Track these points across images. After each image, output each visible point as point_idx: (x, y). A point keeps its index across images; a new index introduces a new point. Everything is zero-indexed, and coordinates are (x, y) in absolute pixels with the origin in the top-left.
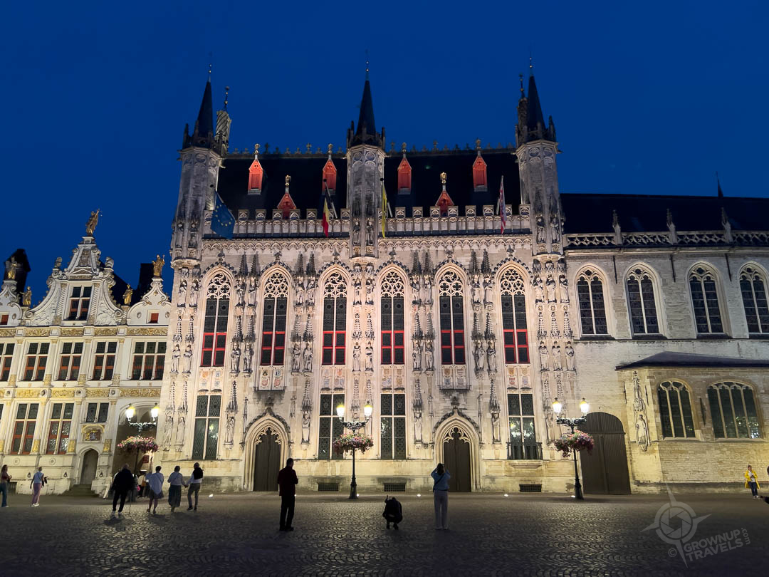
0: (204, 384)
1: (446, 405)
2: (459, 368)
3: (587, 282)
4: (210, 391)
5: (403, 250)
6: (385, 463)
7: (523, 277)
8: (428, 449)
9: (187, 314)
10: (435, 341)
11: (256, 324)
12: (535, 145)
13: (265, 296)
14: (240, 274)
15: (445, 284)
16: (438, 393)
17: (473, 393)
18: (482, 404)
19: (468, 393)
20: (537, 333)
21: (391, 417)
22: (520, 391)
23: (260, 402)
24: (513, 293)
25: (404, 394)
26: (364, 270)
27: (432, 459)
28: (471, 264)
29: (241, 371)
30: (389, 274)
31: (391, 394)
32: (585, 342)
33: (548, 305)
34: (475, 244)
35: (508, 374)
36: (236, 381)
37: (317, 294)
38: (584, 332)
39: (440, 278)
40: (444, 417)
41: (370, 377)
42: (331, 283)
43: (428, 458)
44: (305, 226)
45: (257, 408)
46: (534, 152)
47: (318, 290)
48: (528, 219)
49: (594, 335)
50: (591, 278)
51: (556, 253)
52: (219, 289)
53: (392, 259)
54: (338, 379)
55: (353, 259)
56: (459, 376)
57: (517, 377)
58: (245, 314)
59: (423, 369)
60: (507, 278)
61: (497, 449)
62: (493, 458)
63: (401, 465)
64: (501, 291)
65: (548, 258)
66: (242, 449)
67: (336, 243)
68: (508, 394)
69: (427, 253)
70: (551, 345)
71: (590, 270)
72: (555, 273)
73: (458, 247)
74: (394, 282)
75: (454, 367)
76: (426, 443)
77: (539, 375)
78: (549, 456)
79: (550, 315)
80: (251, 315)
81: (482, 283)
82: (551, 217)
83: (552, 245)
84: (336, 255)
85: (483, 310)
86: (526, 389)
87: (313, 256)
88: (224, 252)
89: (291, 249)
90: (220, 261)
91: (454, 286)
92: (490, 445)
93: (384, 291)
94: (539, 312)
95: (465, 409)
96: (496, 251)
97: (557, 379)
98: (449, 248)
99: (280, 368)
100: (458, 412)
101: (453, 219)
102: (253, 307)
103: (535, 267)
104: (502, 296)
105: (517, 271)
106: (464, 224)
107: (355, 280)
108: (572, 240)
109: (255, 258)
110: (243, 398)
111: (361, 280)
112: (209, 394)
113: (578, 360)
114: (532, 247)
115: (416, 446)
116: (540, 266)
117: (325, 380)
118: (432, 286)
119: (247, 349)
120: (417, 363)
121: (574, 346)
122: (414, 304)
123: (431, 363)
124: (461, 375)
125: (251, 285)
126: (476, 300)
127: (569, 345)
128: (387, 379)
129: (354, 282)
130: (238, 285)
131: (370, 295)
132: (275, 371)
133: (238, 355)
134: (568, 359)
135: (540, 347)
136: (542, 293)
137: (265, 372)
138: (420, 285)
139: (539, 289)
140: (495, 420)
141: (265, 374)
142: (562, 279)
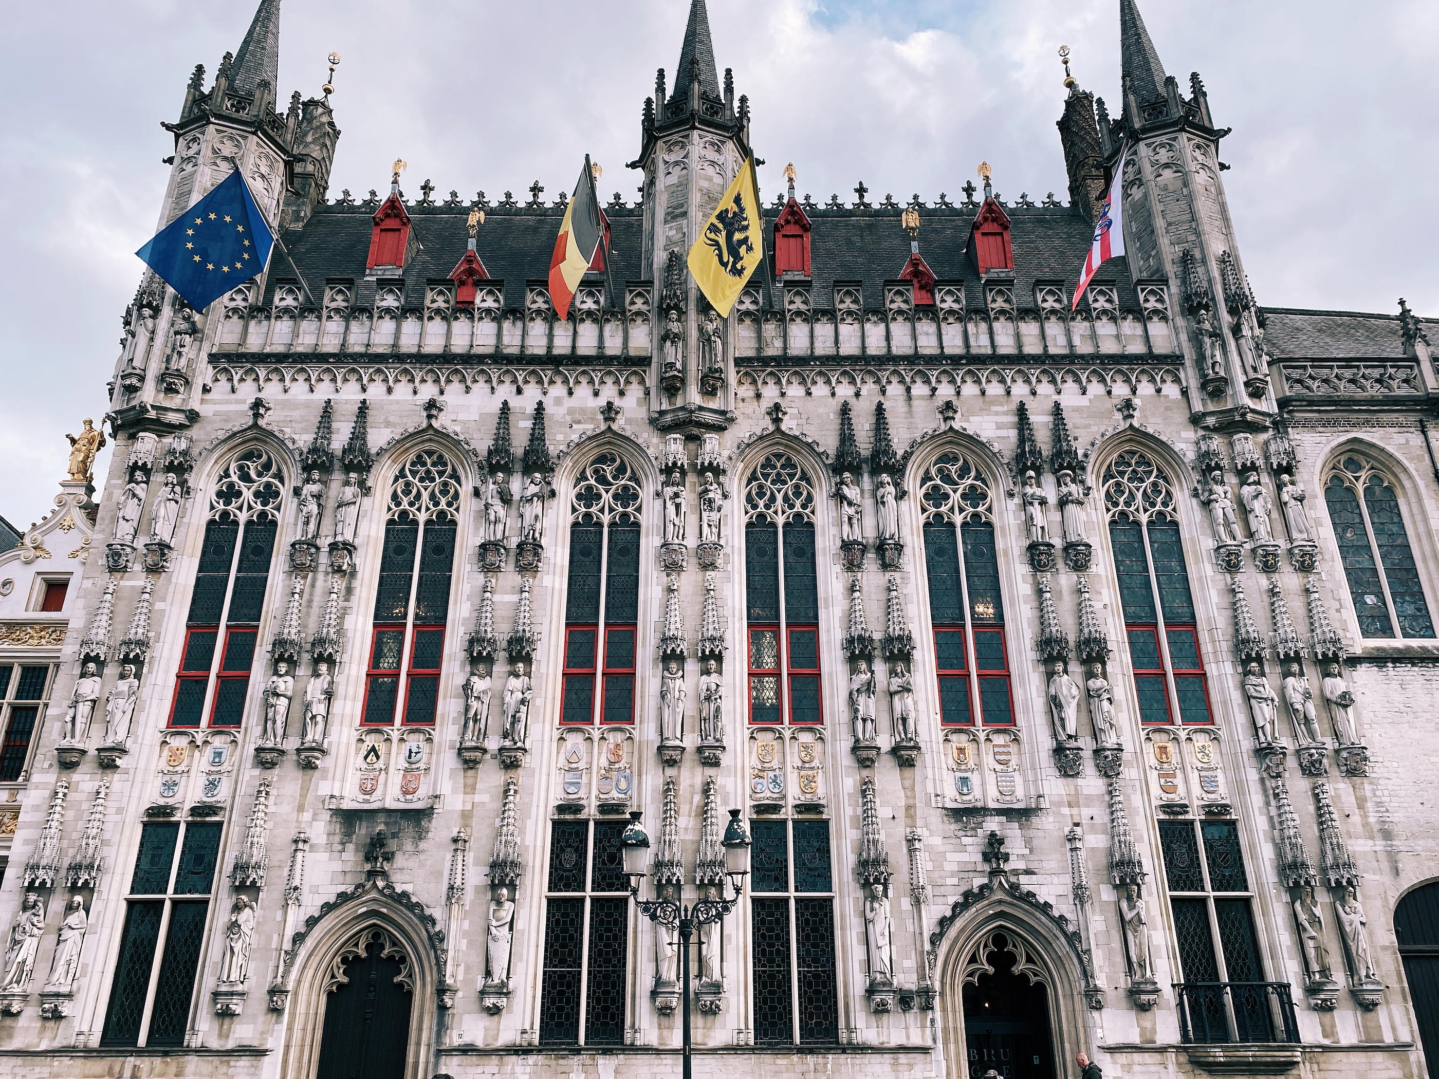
0: (170, 786)
1: (965, 857)
2: (999, 739)
3: (1351, 491)
4: (187, 806)
5: (809, 394)
6: (767, 1059)
7: (1168, 471)
8: (915, 1010)
9: (138, 567)
10: (917, 655)
11: (355, 599)
12: (1164, 139)
13: (389, 516)
14: (314, 450)
15: (936, 488)
16: (935, 818)
17: (1051, 819)
18: (1082, 854)
19: (1034, 820)
20: (1231, 630)
21: (787, 900)
22: (1195, 815)
23: (350, 847)
24: (1144, 518)
25: (826, 822)
26: (692, 446)
27: (929, 1043)
28: (1013, 434)
29: (291, 744)
30: (768, 459)
31: (784, 822)
32: (1379, 659)
33: (1253, 551)
34: (1020, 381)
35: (1153, 762)
36: (274, 775)
37: (551, 513)
38: (1366, 634)
39: (921, 472)
40: (961, 900)
41: (715, 763)
42: (593, 482)
43: (916, 1040)
44: (519, 324)
45: (337, 866)
46: (1164, 156)
47: (554, 503)
48: (1164, 318)
49: (1399, 642)
50: (1362, 480)
51: (1258, 408)
52: (248, 495)
53: (777, 421)
54: (608, 770)
55: (662, 413)
56: (999, 767)
57: (1183, 769)
58: (322, 568)
59: (885, 742)
60: (1122, 473)
61: (1144, 1008)
62: (1136, 1040)
63: (825, 1064)
64: (1108, 510)
65: (1238, 418)
66: (276, 1011)
67: (609, 373)
68: (1160, 822)
69: (880, 405)
70: (1278, 669)
71: (1356, 457)
72: (1260, 463)
73: (970, 389)
74: (784, 482)
75: (982, 736)
76: (907, 986)
77: (1253, 761)
78: (1319, 1029)
79: (1263, 581)
80: (339, 570)
81: (1049, 490)
82: (1233, 311)
83: (1247, 384)
84: (610, 405)
85: (1060, 564)
86: (1217, 806)
87: (540, 408)
88: (272, 391)
89: (475, 388)
90: (257, 415)
91: (964, 496)
92: (1121, 993)
93: (755, 507)
94: (1230, 572)
95: (1028, 872)
96: (1084, 401)
97: (1311, 774)
98: (945, 391)
99: (422, 737)
100: (1007, 881)
101: (951, 312)
102: (349, 548)
103: (1204, 448)
104: (1113, 523)
105: (1149, 456)
106: (983, 326)
107: (668, 471)
108: (1296, 374)
109: (363, 408)
110: (293, 835)
111: (683, 473)
112: (182, 817)
113: (1367, 716)
114: (1185, 393)
115: (878, 998)
116: (1217, 443)
117: (569, 777)
118: (901, 495)
119: (316, 674)
120: (864, 720)
121: (1346, 672)
122: (847, 546)
123: (911, 722)
124: (1005, 763)
125: (347, 483)
126: (1037, 535)
127: (1335, 668)
128: (771, 774)
129: (663, 478)
130: (307, 481)
131: (715, 516)
132: (405, 748)
133: (289, 693)
134: (1339, 713)
135: (1246, 673)
136: (1232, 517)
137: (373, 749)
138: (862, 491)
139: (1224, 505)
140: (1132, 907)
141: (372, 757)
142: (1285, 477)
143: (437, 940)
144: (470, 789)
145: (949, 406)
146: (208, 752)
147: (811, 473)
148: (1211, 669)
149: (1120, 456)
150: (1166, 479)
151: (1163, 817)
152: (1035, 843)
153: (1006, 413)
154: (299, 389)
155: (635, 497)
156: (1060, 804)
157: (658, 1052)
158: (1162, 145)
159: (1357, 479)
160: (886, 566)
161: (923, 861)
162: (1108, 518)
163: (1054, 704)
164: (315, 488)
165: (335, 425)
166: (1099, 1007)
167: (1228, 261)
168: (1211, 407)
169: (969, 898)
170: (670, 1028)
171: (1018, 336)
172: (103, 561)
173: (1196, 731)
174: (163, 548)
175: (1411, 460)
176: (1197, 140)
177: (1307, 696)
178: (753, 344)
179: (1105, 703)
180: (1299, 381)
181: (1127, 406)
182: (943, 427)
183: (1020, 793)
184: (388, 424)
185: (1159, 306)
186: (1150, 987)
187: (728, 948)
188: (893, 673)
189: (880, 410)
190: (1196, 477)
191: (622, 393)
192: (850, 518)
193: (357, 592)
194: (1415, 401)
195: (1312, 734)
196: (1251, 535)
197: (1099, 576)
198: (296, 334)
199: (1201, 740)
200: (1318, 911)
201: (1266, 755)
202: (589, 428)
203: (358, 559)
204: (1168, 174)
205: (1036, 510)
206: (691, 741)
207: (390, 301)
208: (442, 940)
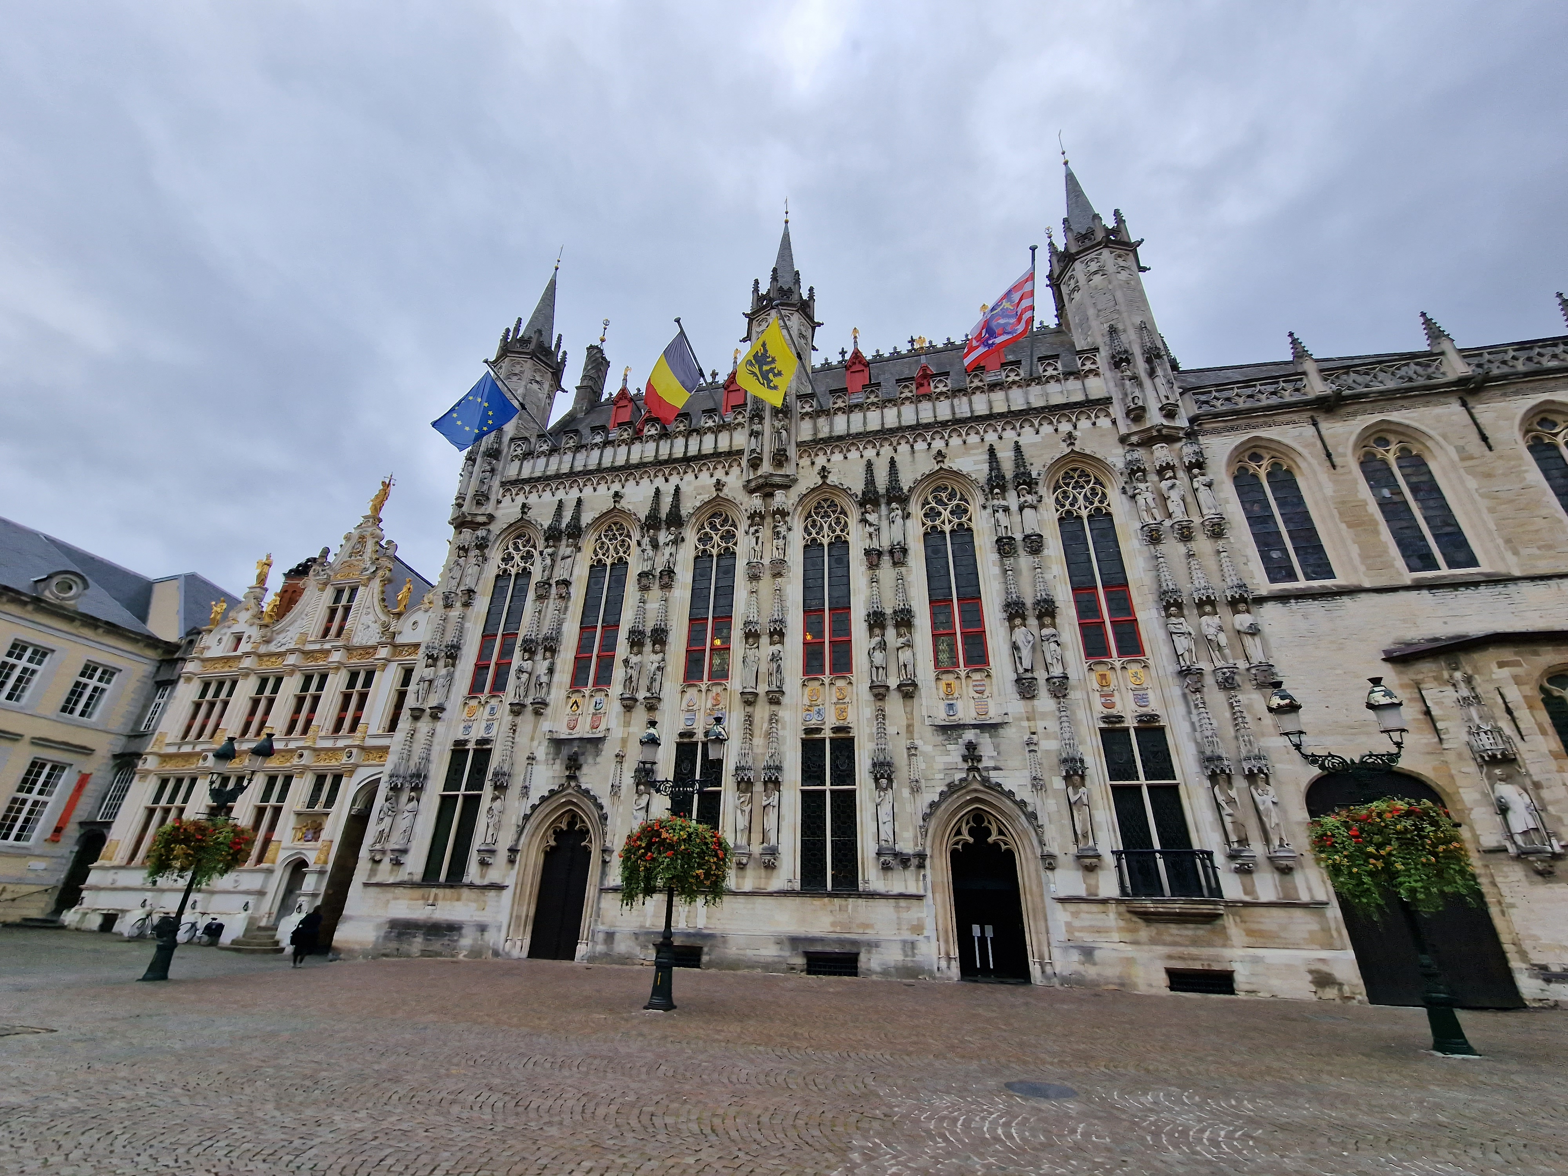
0: (467, 728)
1: (949, 759)
2: (976, 676)
3: (1255, 476)
4: (473, 741)
5: (846, 458)
6: (808, 900)
7: (1102, 479)
8: (912, 868)
9: (458, 604)
10: (917, 621)
11: (569, 613)
12: (1093, 255)
13: (590, 563)
14: (550, 528)
15: (932, 509)
16: (928, 732)
17: (1014, 730)
18: (1039, 754)
19: (1001, 731)
20: (1155, 586)
21: (825, 791)
22: (1131, 723)
23: (558, 761)
24: (1084, 513)
25: (853, 739)
26: (769, 500)
27: (922, 892)
28: (986, 467)
29: (529, 700)
30: (819, 503)
31: (824, 739)
32: (1283, 598)
33: (1172, 526)
34: (990, 431)
35: (1096, 686)
36: (519, 720)
37: (681, 551)
38: (1273, 580)
39: (921, 499)
40: (945, 789)
41: (778, 703)
42: (708, 530)
43: (912, 890)
44: (669, 441)
45: (551, 774)
46: (1094, 266)
47: (683, 545)
48: (1097, 374)
49: (1302, 583)
50: (1263, 467)
51: (1172, 424)
52: (517, 558)
53: (824, 477)
54: (712, 710)
55: (749, 481)
56: (976, 695)
57: (1119, 690)
58: (552, 596)
59: (893, 682)
60: (1067, 485)
61: (1090, 869)
62: (1083, 893)
63: (847, 906)
64: (1057, 510)
65: (1155, 433)
66: (512, 861)
67: (720, 462)
68: (1101, 729)
69: (892, 458)
70: (1195, 611)
71: (1258, 451)
72: (1176, 462)
73: (955, 441)
74: (829, 516)
75: (963, 674)
76: (905, 851)
77: (1177, 681)
78: (1241, 888)
79: (1182, 549)
80: (561, 597)
81: (1012, 500)
82: (1149, 361)
83: (1161, 409)
84: (718, 481)
85: (1021, 552)
86: (1146, 716)
87: (677, 489)
88: (533, 499)
89: (642, 481)
90: (523, 513)
91: (952, 512)
92: (1070, 858)
93: (810, 534)
94: (1152, 544)
95: (996, 768)
96: (1037, 439)
97: (1225, 688)
98: (938, 444)
99: (603, 694)
100: (980, 776)
101: (941, 393)
102: (566, 583)
103: (1129, 458)
104: (1061, 519)
105: (1088, 470)
106: (965, 399)
107: (752, 517)
108: (1203, 398)
109: (579, 501)
110: (527, 754)
111: (762, 517)
112: (471, 746)
113: (1273, 642)
114: (1114, 422)
115: (882, 859)
116: (1140, 453)
117: (688, 715)
118: (907, 516)
119: (545, 659)
120: (877, 668)
121: (1254, 609)
122: (868, 552)
123: (910, 668)
124: (981, 692)
125: (567, 546)
126: (1002, 532)
127: (1242, 607)
128: (816, 708)
129: (749, 522)
130: (546, 547)
131: (781, 542)
132: (594, 700)
133: (529, 670)
134: (1248, 640)
135: (1168, 616)
136: (1152, 504)
137: (576, 702)
138: (880, 516)
139: (1146, 496)
140: (1076, 793)
141: (575, 707)
142: (1196, 471)
143: (604, 818)
144: (627, 724)
145: (940, 453)
146: (488, 707)
147: (847, 508)
148: (1141, 616)
149: (1066, 473)
150: (1101, 484)
151: (1103, 725)
152: (1002, 748)
153: (981, 454)
154: (547, 494)
155: (734, 536)
156: (1021, 719)
157: (735, 894)
158: (1092, 260)
159: (1259, 466)
160: (895, 564)
161: (920, 763)
162: (1057, 516)
163: (1015, 647)
164: (550, 550)
165: (564, 513)
166: (1051, 868)
167: (1146, 328)
168: (1135, 429)
169: (952, 788)
170: (744, 877)
171: (990, 402)
172: (441, 603)
173: (1129, 662)
174: (470, 592)
175: (1306, 446)
176: (1118, 252)
177: (1221, 629)
178: (811, 432)
179: (1053, 646)
180: (1207, 402)
181: (1070, 438)
182: (937, 468)
183: (992, 713)
184: (592, 509)
185: (1093, 367)
186: (1091, 853)
187: (784, 824)
188: (899, 635)
189: (892, 462)
190: (1125, 478)
191: (727, 473)
192: (870, 535)
193: (570, 609)
194: (1306, 403)
195: (1224, 657)
196: (1170, 516)
197: (1049, 556)
198: (547, 465)
199: (1134, 668)
200: (1233, 793)
201: (1186, 675)
202: (706, 497)
203: (573, 590)
204: (1097, 278)
205: (1000, 515)
206: (762, 689)
207: (598, 439)
208: (606, 819)
